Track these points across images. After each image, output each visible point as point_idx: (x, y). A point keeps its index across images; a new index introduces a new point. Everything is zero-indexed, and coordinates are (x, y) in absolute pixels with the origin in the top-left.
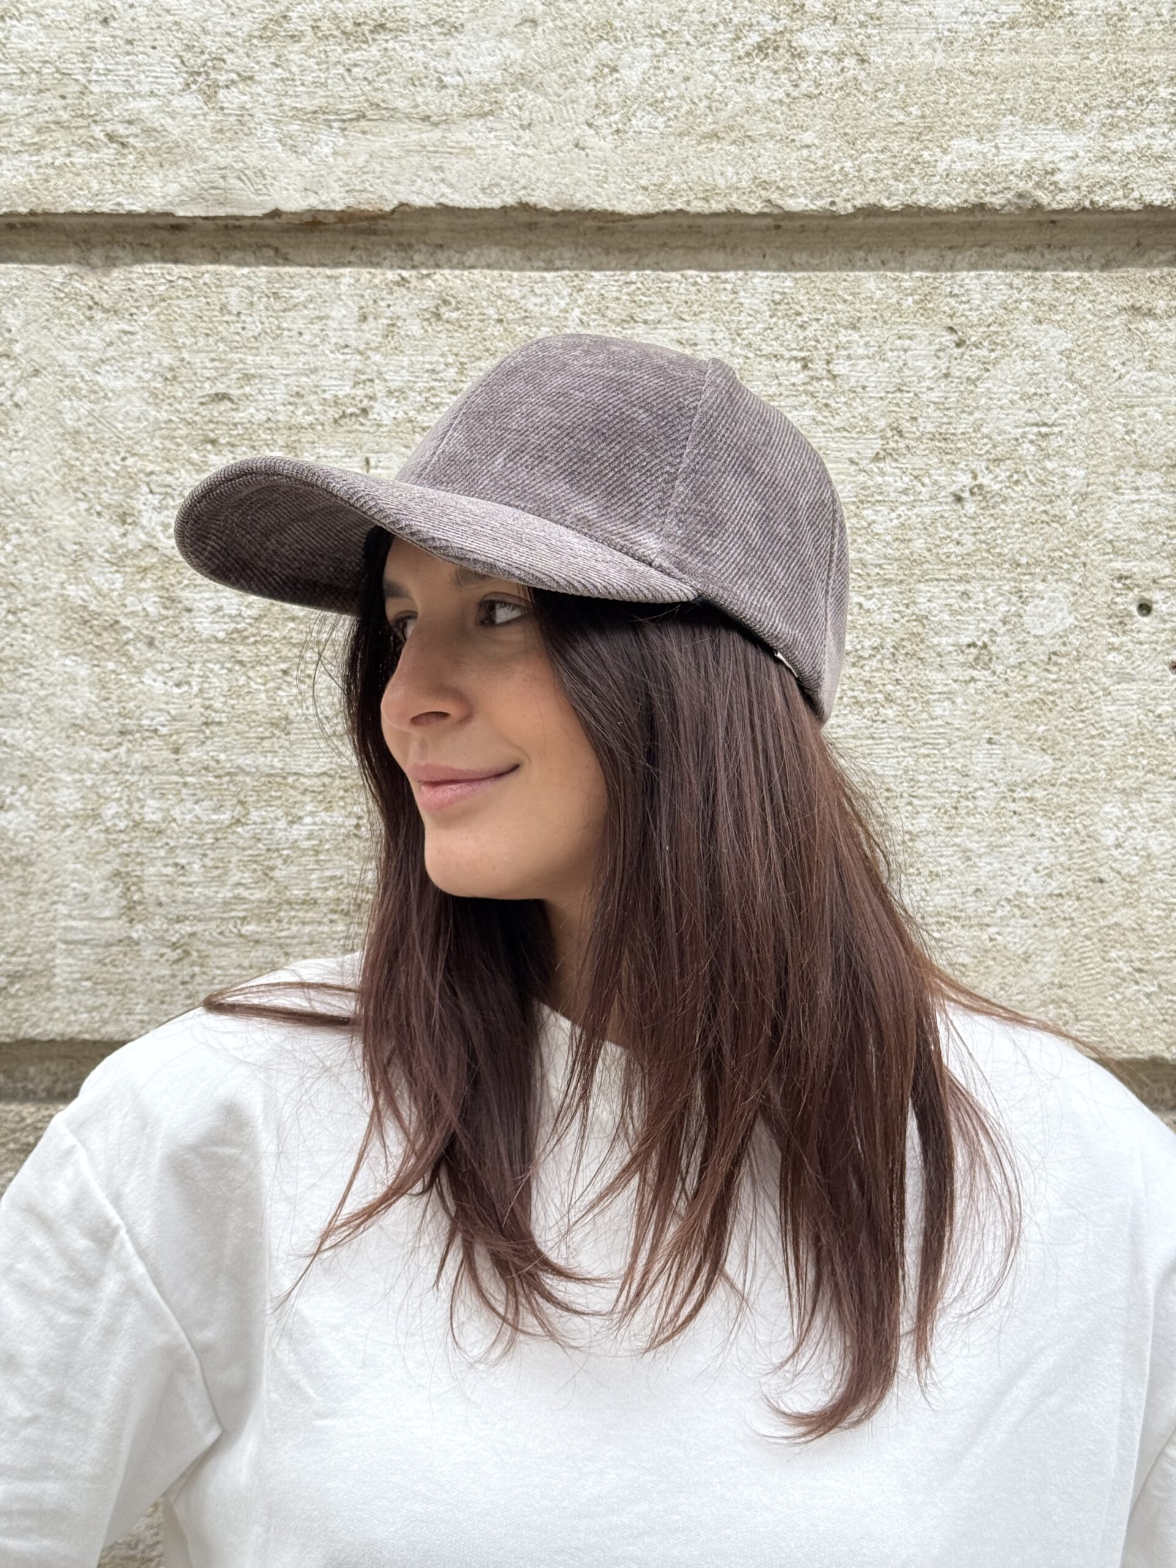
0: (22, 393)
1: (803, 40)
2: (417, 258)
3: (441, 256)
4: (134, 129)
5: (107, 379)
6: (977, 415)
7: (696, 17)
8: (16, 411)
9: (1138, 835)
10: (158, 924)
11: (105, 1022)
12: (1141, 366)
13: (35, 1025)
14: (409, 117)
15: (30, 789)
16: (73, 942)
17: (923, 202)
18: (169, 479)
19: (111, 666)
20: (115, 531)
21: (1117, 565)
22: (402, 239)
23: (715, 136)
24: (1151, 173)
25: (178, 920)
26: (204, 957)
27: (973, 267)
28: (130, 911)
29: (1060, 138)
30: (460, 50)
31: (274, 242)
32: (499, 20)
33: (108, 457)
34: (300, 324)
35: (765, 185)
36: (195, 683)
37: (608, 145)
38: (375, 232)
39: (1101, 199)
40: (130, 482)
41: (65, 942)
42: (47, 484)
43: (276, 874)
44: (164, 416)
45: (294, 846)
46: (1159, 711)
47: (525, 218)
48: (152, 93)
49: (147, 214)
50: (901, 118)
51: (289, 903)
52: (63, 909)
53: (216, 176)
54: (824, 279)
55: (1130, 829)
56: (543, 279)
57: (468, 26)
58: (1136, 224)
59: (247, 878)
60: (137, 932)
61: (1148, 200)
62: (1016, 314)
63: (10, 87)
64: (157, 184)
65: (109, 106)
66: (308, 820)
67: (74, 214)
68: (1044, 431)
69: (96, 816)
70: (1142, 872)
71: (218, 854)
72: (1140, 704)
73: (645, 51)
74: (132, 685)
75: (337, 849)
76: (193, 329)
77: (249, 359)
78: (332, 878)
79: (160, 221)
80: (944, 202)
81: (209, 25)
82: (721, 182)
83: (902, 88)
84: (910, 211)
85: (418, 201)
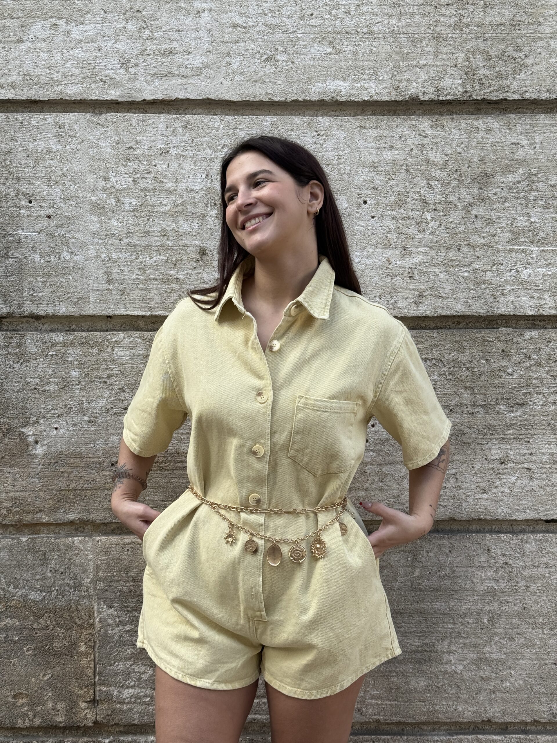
0: (79, 147)
1: (278, 57)
2: (180, 111)
3: (187, 111)
4: (107, 78)
5: (100, 143)
6: (323, 153)
7: (251, 51)
8: (77, 151)
9: (364, 260)
10: (116, 285)
11: (103, 311)
12: (363, 141)
13: (85, 311)
14: (178, 76)
15: (83, 250)
16: (94, 290)
17: (308, 99)
18: (117, 169)
19: (103, 218)
20: (104, 183)
21: (358, 191)
22: (176, 107)
23: (256, 81)
24: (364, 92)
25: (122, 284)
26: (128, 294)
27: (322, 115)
28: (109, 282)
29: (342, 83)
30: (191, 58)
31: (143, 107)
32: (201, 51)
33: (101, 163)
34: (151, 129)
35: (269, 94)
36: (125, 222)
37: (229, 83)
38: (169, 105)
39: (352, 99)
40: (107, 170)
41: (92, 290)
42: (86, 170)
43: (147, 272)
44: (116, 153)
45: (151, 265)
46: (369, 228)
47: (208, 101)
48: (112, 69)
49: (111, 100)
50: (303, 77)
51: (150, 279)
52: (92, 281)
53: (129, 90)
54: (284, 118)
55: (362, 258)
56: (213, 118)
57: (193, 53)
58: (362, 105)
59: (139, 273)
60: (111, 287)
61: (364, 99)
62: (332, 128)
63: (75, 67)
64: (113, 92)
65: (101, 72)
66: (155, 258)
67: (92, 100)
68: (339, 157)
69: (99, 257)
70: (365, 269)
71: (131, 267)
72: (364, 227)
73: (238, 59)
74: (108, 223)
75: (162, 265)
76: (123, 130)
77: (138, 138)
78: (161, 273)
79: (113, 102)
80: (314, 99)
81: (127, 52)
82: (258, 93)
83: (303, 70)
84: (305, 101)
85: (181, 97)
